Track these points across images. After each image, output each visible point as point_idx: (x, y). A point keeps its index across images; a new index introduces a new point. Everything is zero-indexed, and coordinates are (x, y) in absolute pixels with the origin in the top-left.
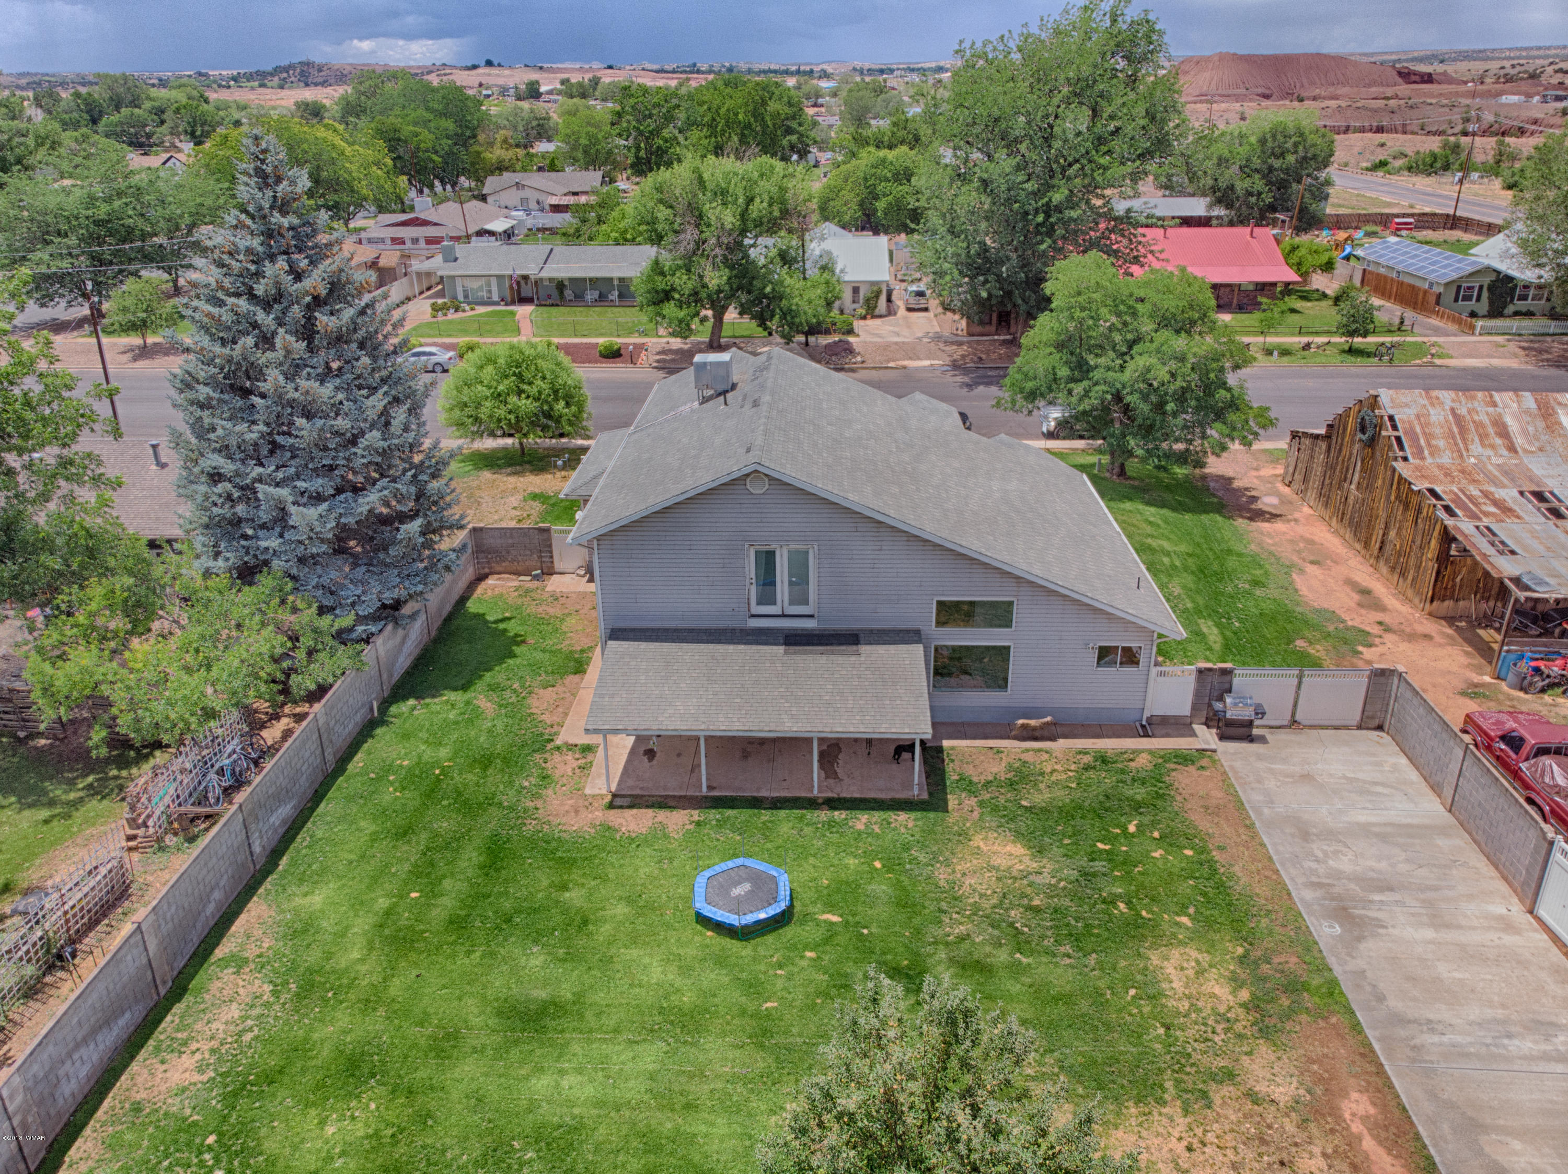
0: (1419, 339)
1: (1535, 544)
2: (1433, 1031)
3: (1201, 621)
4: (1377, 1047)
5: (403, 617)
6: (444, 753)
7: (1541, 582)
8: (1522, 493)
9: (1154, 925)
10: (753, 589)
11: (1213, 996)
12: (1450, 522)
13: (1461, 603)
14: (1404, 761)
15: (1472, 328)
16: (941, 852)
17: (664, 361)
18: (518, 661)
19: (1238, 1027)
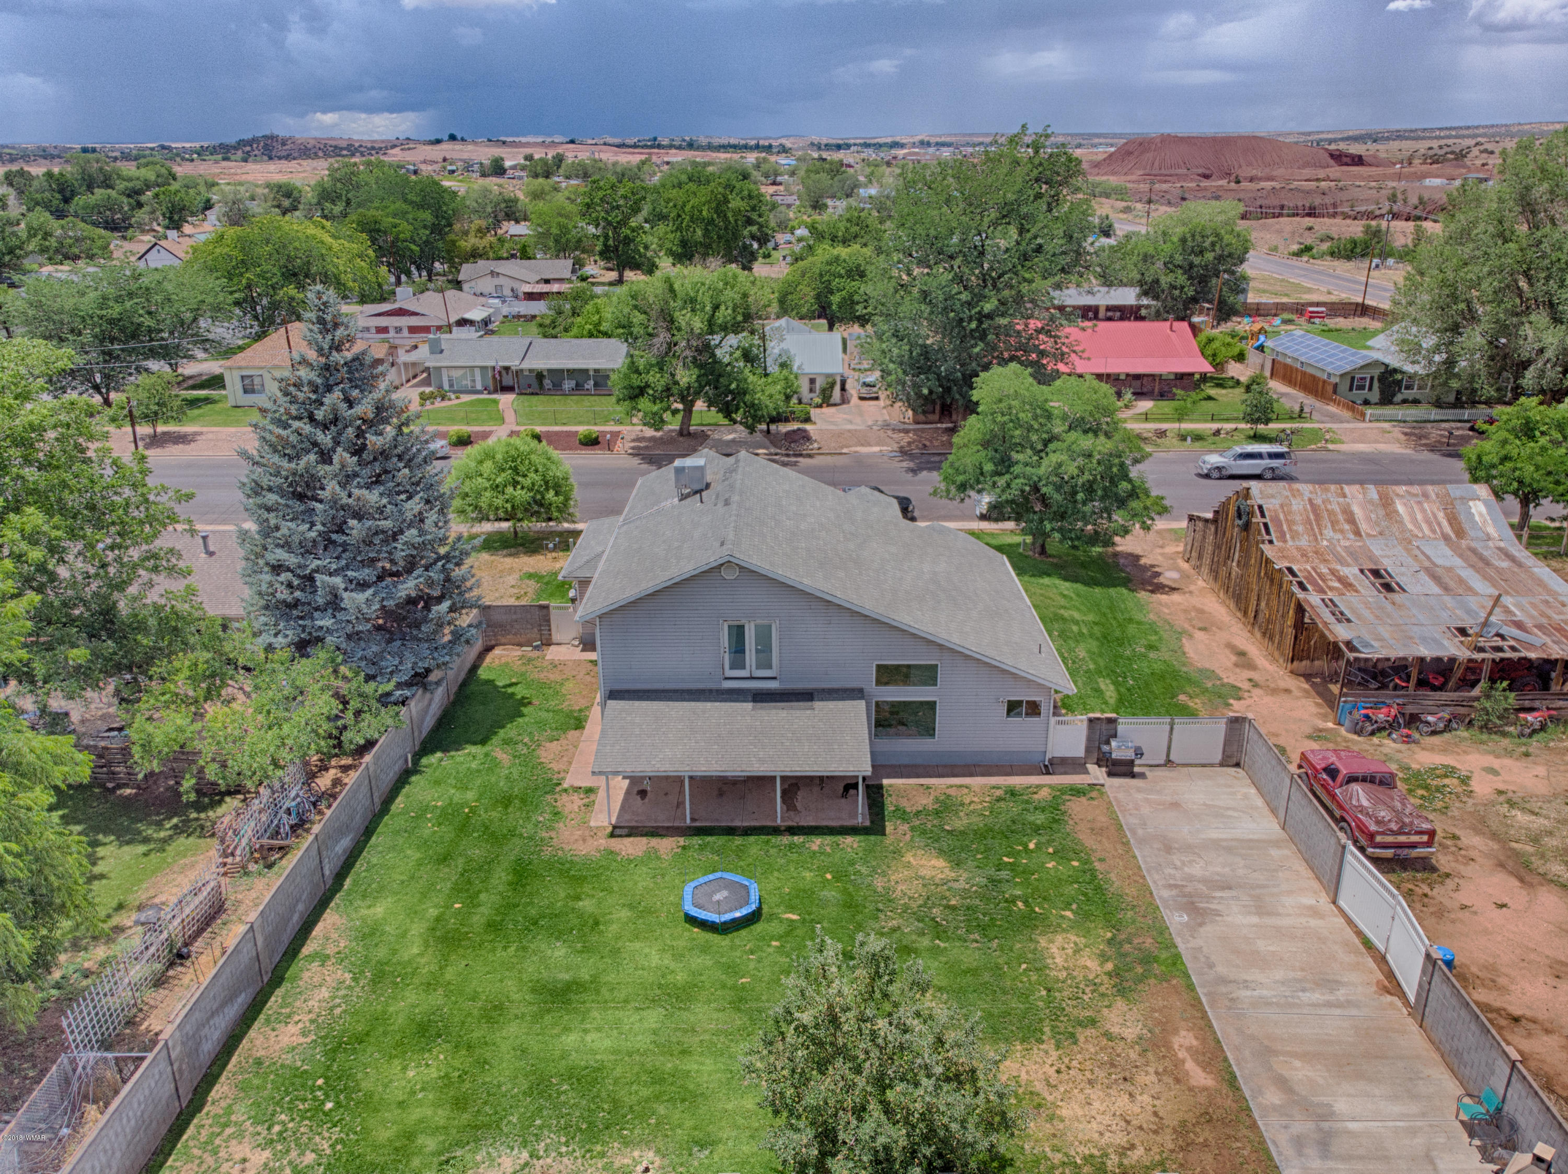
0: (1316, 426)
1: (1366, 613)
2: (1247, 987)
3: (1100, 680)
4: (1204, 1000)
5: (431, 683)
6: (470, 795)
7: (1367, 645)
8: (1362, 571)
9: (1044, 918)
10: (727, 656)
11: (1086, 967)
12: (1301, 595)
13: (1317, 663)
14: (1253, 791)
15: (1363, 415)
16: (879, 866)
17: (639, 448)
18: (526, 719)
19: (1102, 989)
